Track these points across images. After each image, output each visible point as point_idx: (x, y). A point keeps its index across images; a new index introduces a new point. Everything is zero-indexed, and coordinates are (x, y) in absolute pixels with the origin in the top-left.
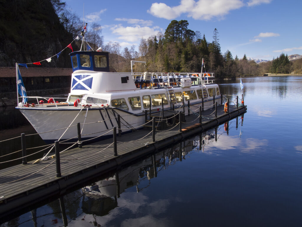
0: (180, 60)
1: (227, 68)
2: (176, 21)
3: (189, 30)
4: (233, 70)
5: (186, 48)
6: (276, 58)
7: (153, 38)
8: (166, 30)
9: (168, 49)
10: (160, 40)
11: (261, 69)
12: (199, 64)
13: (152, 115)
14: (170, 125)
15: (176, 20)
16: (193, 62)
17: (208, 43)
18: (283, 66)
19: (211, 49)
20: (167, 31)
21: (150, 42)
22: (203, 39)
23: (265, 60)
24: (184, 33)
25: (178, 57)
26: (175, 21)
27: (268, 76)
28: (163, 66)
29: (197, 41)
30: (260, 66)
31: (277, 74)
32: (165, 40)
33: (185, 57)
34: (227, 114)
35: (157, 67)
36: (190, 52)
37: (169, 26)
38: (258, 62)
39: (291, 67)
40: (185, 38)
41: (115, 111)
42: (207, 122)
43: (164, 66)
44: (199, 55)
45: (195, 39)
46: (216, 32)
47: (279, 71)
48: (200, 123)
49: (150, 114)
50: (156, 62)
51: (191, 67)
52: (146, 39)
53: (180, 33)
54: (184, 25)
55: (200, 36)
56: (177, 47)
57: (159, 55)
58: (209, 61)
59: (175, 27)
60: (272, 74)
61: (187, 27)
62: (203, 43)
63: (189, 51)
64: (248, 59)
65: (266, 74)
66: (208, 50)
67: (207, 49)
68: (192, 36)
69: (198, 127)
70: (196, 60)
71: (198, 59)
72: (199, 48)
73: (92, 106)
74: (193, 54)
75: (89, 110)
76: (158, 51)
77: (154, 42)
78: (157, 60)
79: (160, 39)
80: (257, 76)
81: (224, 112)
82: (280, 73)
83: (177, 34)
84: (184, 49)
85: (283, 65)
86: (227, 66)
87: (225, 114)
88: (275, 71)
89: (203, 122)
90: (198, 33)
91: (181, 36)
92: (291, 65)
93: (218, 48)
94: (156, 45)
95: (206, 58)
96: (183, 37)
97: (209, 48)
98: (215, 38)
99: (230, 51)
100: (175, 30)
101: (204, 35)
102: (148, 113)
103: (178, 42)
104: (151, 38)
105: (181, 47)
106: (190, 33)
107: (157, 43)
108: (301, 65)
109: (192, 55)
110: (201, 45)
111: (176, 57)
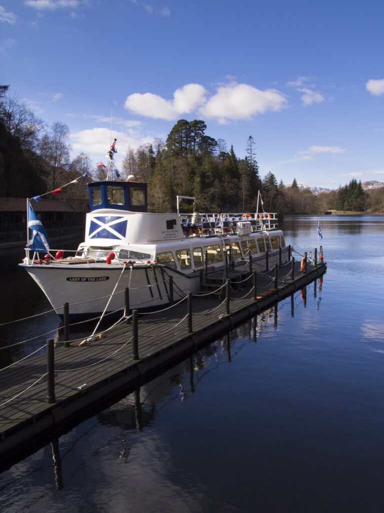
0: (193, 187)
1: (270, 201)
2: (186, 121)
3: (206, 137)
4: (278, 204)
5: (202, 167)
6: (343, 185)
7: (146, 148)
8: (169, 135)
9: (172, 167)
10: (159, 152)
11: (321, 203)
12: (224, 193)
13: (208, 275)
14: (234, 291)
15: (185, 119)
16: (214, 190)
17: (238, 159)
18: (354, 200)
19: (242, 169)
20: (170, 138)
21: (142, 154)
22: (229, 152)
23: (325, 189)
24: (198, 141)
25: (189, 181)
26: (183, 120)
27: (333, 214)
28: (164, 195)
29: (220, 156)
30: (320, 199)
31: (346, 212)
32: (167, 152)
33: (201, 181)
34: (304, 275)
35: (154, 196)
36: (209, 174)
37: (173, 128)
38: (314, 191)
39: (367, 201)
40: (201, 150)
41: (165, 271)
42: (283, 287)
43: (166, 196)
44: (224, 178)
45: (217, 152)
46: (252, 141)
47: (348, 207)
48: (275, 288)
49: (206, 274)
50: (153, 188)
51: (211, 198)
52: (134, 150)
53: (192, 141)
54: (199, 127)
55: (226, 147)
56: (188, 165)
57: (158, 178)
58: (241, 189)
59: (184, 131)
60: (338, 211)
61: (204, 131)
62: (230, 159)
63: (208, 172)
64: (299, 186)
65: (329, 211)
66: (238, 172)
67: (237, 169)
68: (211, 147)
69: (274, 294)
70: (219, 187)
71: (221, 186)
72: (224, 167)
73: (136, 263)
74: (214, 176)
75: (134, 268)
76: (156, 170)
77: (148, 153)
78: (155, 185)
79: (159, 149)
80: (315, 214)
81: (301, 272)
82: (351, 210)
83: (187, 142)
84: (199, 167)
85: (354, 198)
86: (269, 197)
87: (302, 275)
88: (343, 207)
89: (280, 287)
90: (222, 143)
91: (194, 146)
92: (368, 197)
93: (254, 169)
94: (151, 160)
95: (236, 185)
96: (196, 148)
97: (240, 167)
98: (249, 151)
99: (273, 174)
100: (183, 135)
101: (232, 147)
102: (204, 273)
103: (189, 156)
104: (143, 148)
105: (194, 163)
106: (208, 142)
107: (154, 157)
108: (383, 199)
109: (213, 179)
110: (227, 163)
111: (186, 181)
